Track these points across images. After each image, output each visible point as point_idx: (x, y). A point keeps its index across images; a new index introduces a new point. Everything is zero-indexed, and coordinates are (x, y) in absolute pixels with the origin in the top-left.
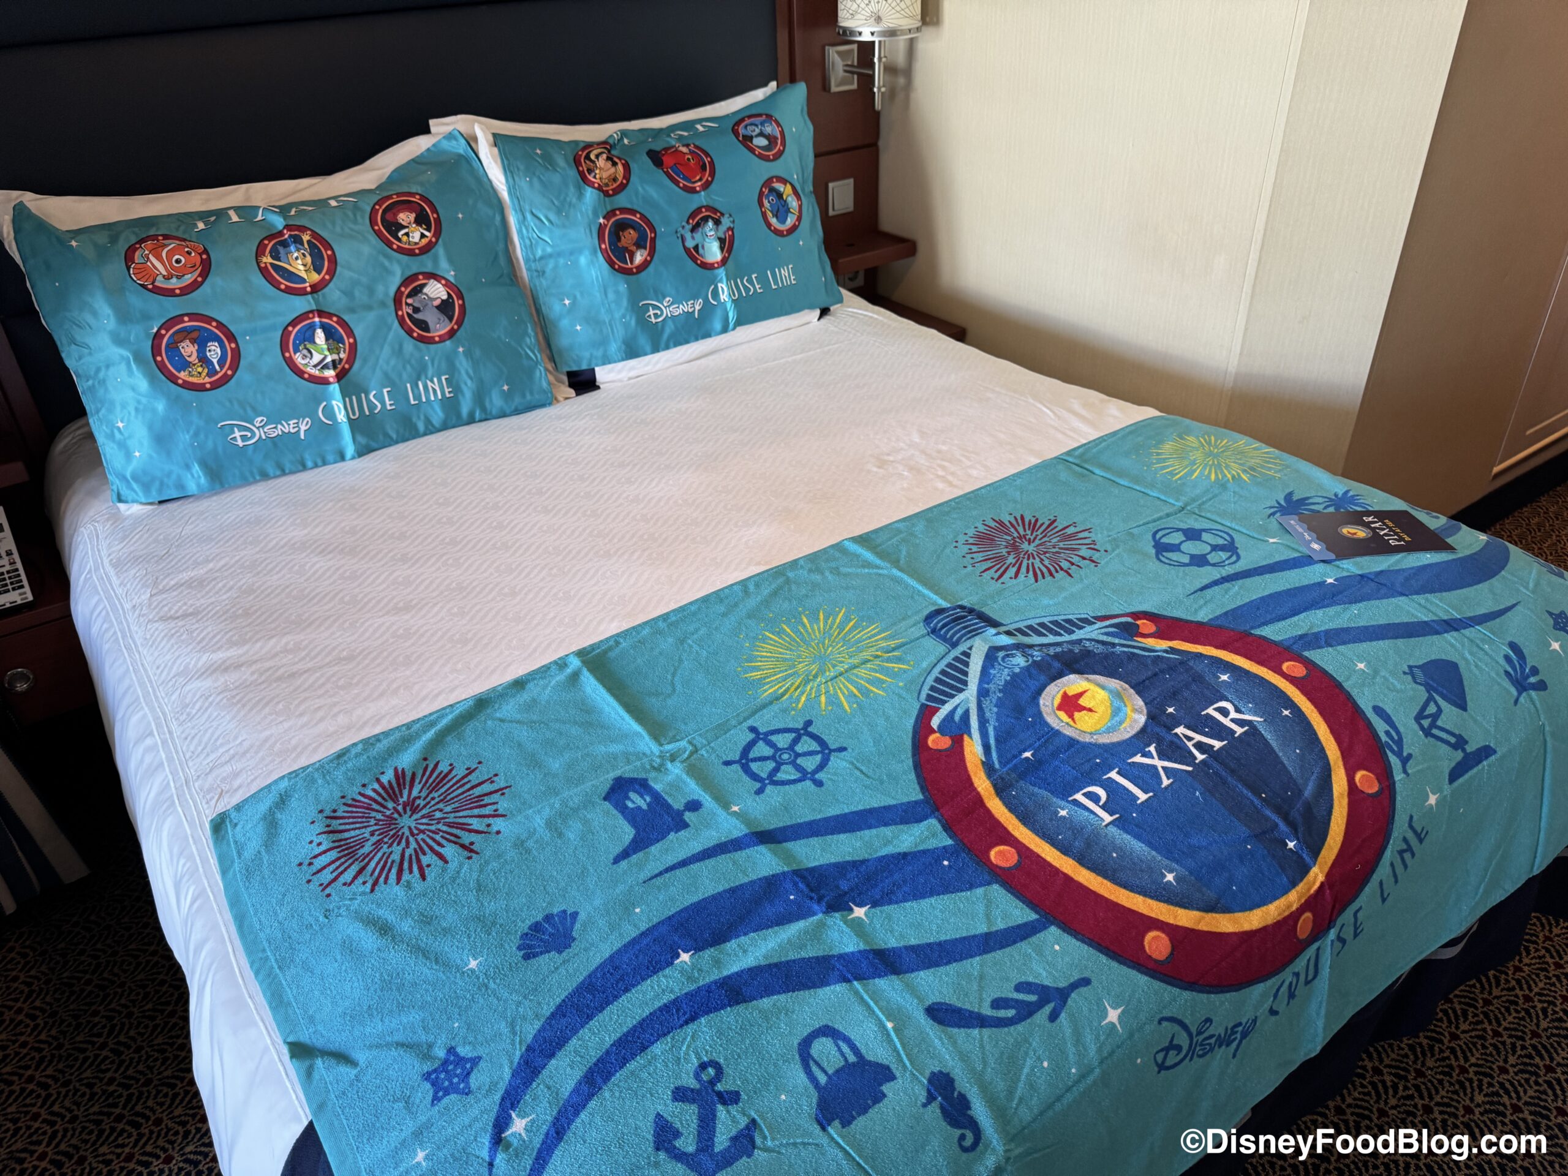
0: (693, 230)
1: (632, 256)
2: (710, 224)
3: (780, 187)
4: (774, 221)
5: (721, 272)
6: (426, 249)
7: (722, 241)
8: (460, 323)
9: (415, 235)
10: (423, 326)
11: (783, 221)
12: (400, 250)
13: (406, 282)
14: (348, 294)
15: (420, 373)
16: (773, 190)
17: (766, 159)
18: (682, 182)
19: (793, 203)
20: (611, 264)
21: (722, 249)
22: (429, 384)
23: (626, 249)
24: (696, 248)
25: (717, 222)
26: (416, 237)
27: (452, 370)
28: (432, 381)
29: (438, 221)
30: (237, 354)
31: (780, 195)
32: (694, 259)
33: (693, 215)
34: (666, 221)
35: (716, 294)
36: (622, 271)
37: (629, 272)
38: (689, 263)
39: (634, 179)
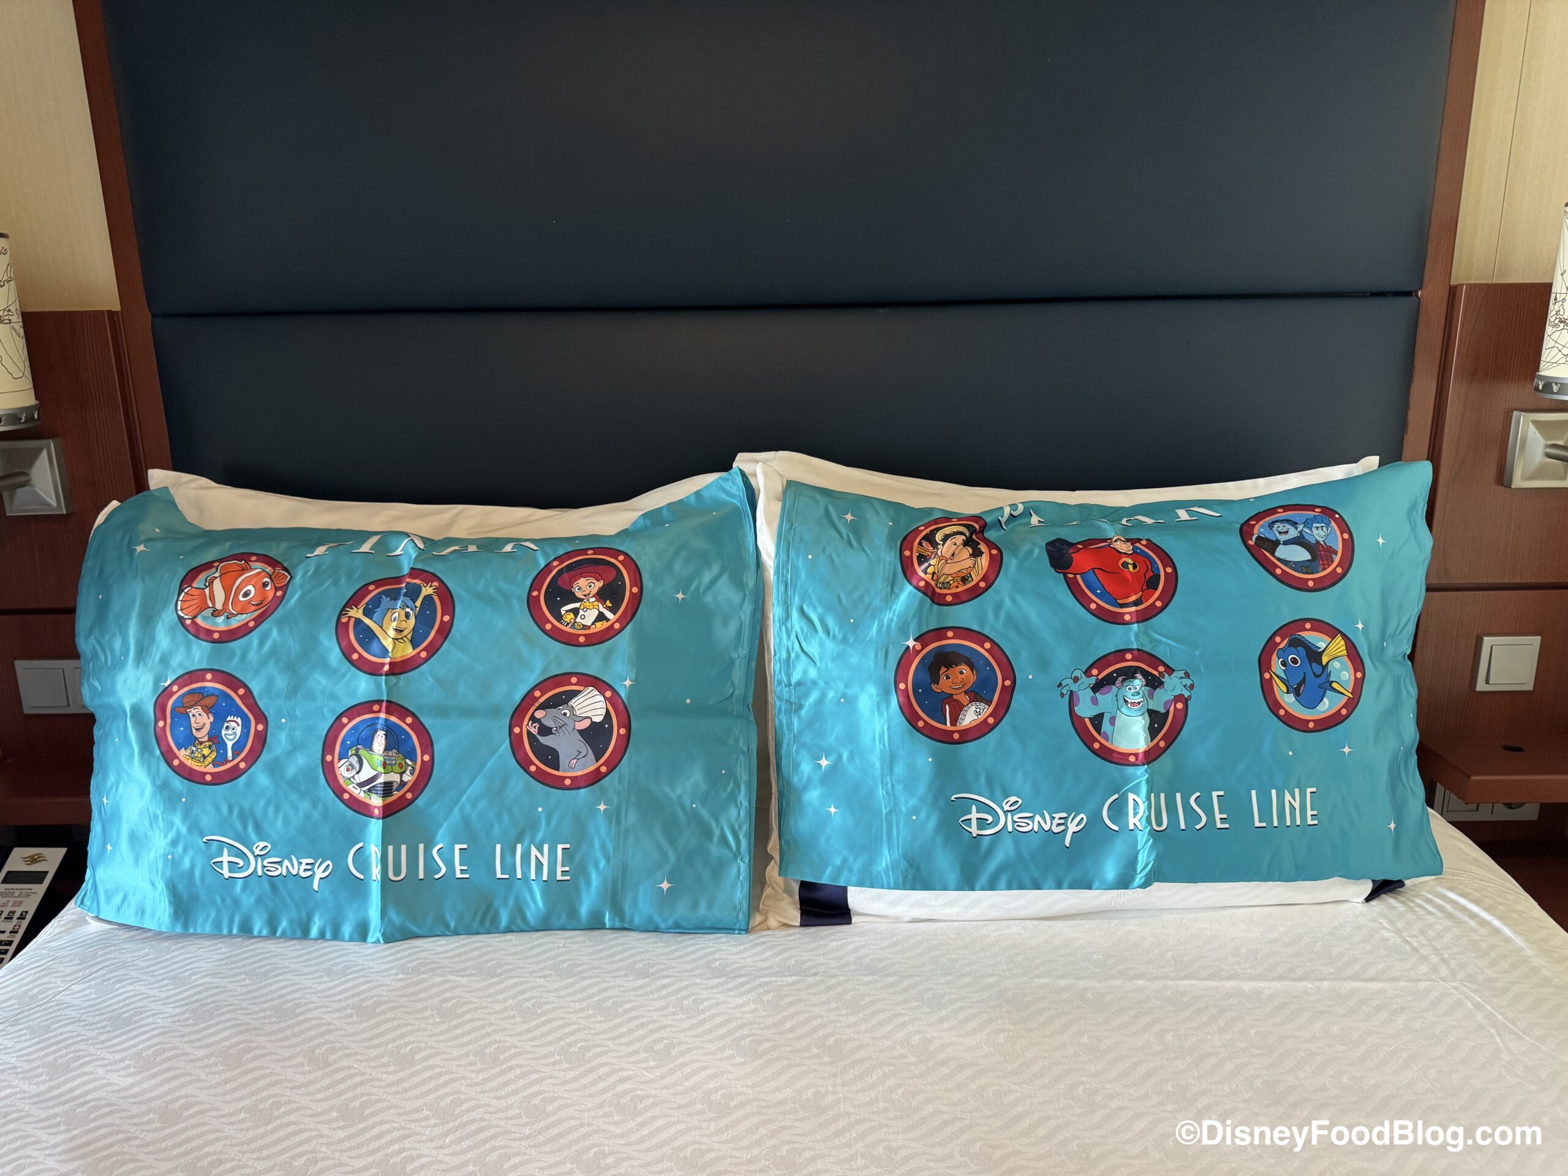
0: (1096, 688)
1: (958, 709)
2: (1138, 682)
3: (1320, 641)
4: (1288, 701)
5: (1141, 774)
7: (1156, 720)
8: (613, 765)
9: (589, 615)
10: (551, 757)
11: (1313, 705)
12: (556, 635)
14: (446, 685)
15: (523, 832)
16: (1297, 643)
17: (1300, 586)
18: (1096, 602)
19: (1343, 674)
20: (912, 719)
21: (1153, 731)
22: (534, 851)
23: (949, 698)
24: (1097, 720)
25: (1154, 683)
26: (588, 617)
27: (579, 835)
28: (541, 850)
29: (637, 600)
30: (261, 739)
31: (1314, 655)
32: (1087, 740)
33: (1101, 662)
34: (1042, 663)
35: (1118, 810)
36: (930, 733)
37: (945, 738)
38: (1076, 745)
39: (1002, 583)
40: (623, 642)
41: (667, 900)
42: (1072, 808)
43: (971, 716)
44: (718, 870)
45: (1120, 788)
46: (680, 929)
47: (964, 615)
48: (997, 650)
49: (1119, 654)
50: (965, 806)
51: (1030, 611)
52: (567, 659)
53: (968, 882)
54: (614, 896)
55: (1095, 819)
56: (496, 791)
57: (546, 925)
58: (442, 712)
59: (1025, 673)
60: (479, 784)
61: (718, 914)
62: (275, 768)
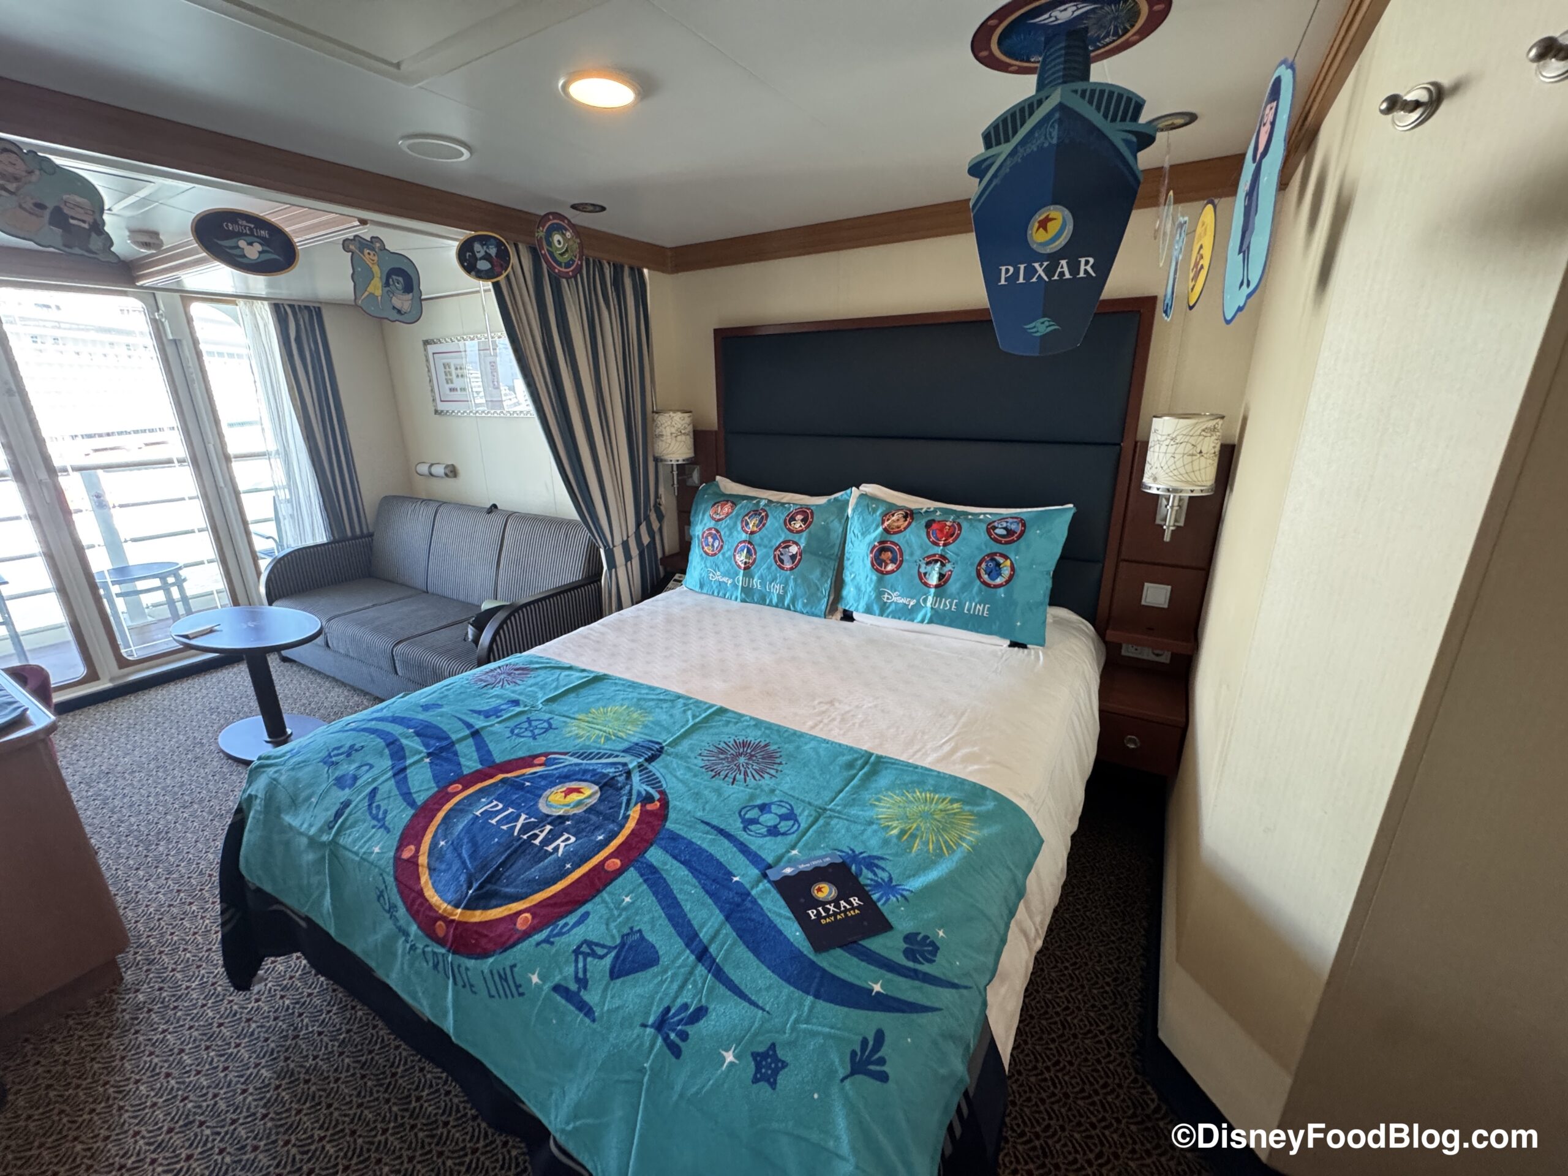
0: (928, 563)
1: (886, 565)
2: (939, 564)
3: (1001, 560)
4: (985, 577)
6: (799, 532)
7: (941, 576)
8: (796, 566)
9: (798, 525)
10: (782, 561)
11: (993, 579)
12: (789, 530)
13: (784, 542)
14: (762, 539)
15: (774, 579)
16: (993, 560)
17: (1000, 542)
18: (933, 538)
19: (1006, 572)
20: (873, 565)
21: (940, 579)
23: (884, 561)
24: (925, 574)
25: (943, 565)
26: (797, 526)
27: (786, 584)
28: (777, 586)
29: (811, 523)
30: (722, 547)
31: (998, 564)
32: (921, 579)
33: (928, 557)
34: (912, 554)
35: (925, 600)
36: (877, 570)
37: (882, 572)
38: (917, 580)
39: (908, 530)
40: (804, 534)
41: (805, 605)
42: (912, 598)
43: (890, 567)
44: (820, 600)
45: (927, 594)
46: (808, 614)
47: (895, 538)
48: (900, 549)
49: (934, 555)
50: (884, 592)
51: (913, 539)
52: (790, 536)
53: (881, 614)
54: (793, 600)
55: (918, 602)
56: (769, 568)
57: (777, 606)
58: (760, 545)
59: (906, 557)
60: (765, 566)
61: (817, 612)
62: (724, 554)
